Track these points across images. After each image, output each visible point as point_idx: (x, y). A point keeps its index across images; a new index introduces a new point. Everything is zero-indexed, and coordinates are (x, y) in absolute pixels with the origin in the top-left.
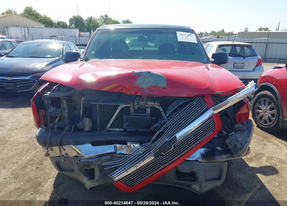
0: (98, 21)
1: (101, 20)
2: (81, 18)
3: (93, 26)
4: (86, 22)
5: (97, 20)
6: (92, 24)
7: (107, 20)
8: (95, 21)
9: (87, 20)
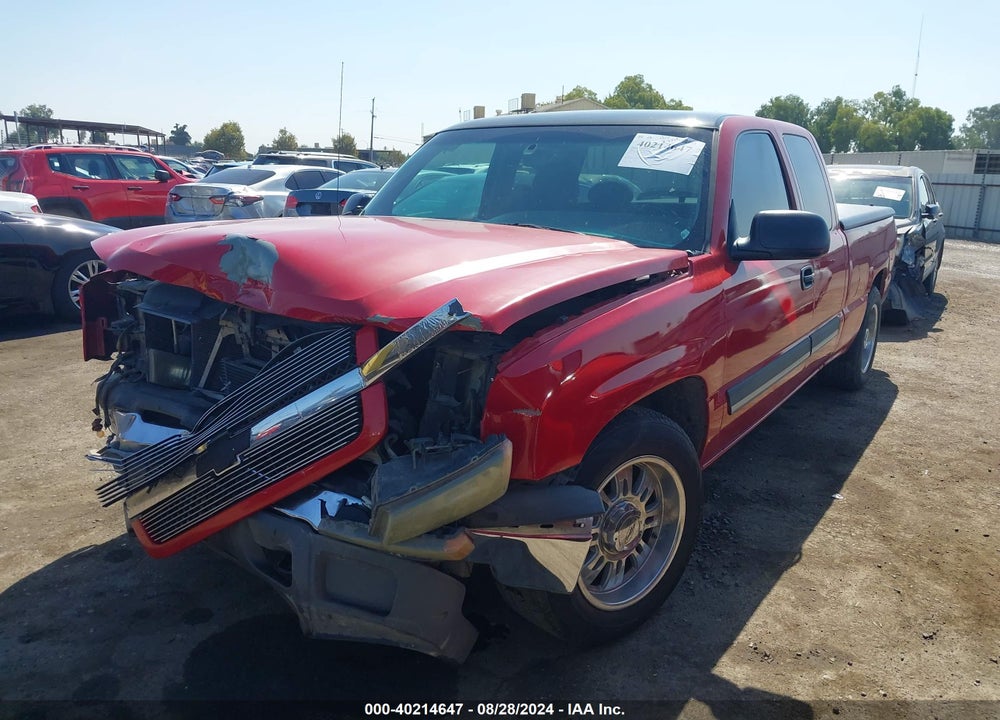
0: (861, 112)
1: (875, 109)
2: (801, 103)
3: (838, 133)
4: (816, 117)
5: (856, 110)
6: (834, 126)
7: (899, 109)
8: (850, 112)
9: (819, 111)
